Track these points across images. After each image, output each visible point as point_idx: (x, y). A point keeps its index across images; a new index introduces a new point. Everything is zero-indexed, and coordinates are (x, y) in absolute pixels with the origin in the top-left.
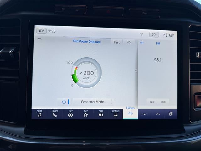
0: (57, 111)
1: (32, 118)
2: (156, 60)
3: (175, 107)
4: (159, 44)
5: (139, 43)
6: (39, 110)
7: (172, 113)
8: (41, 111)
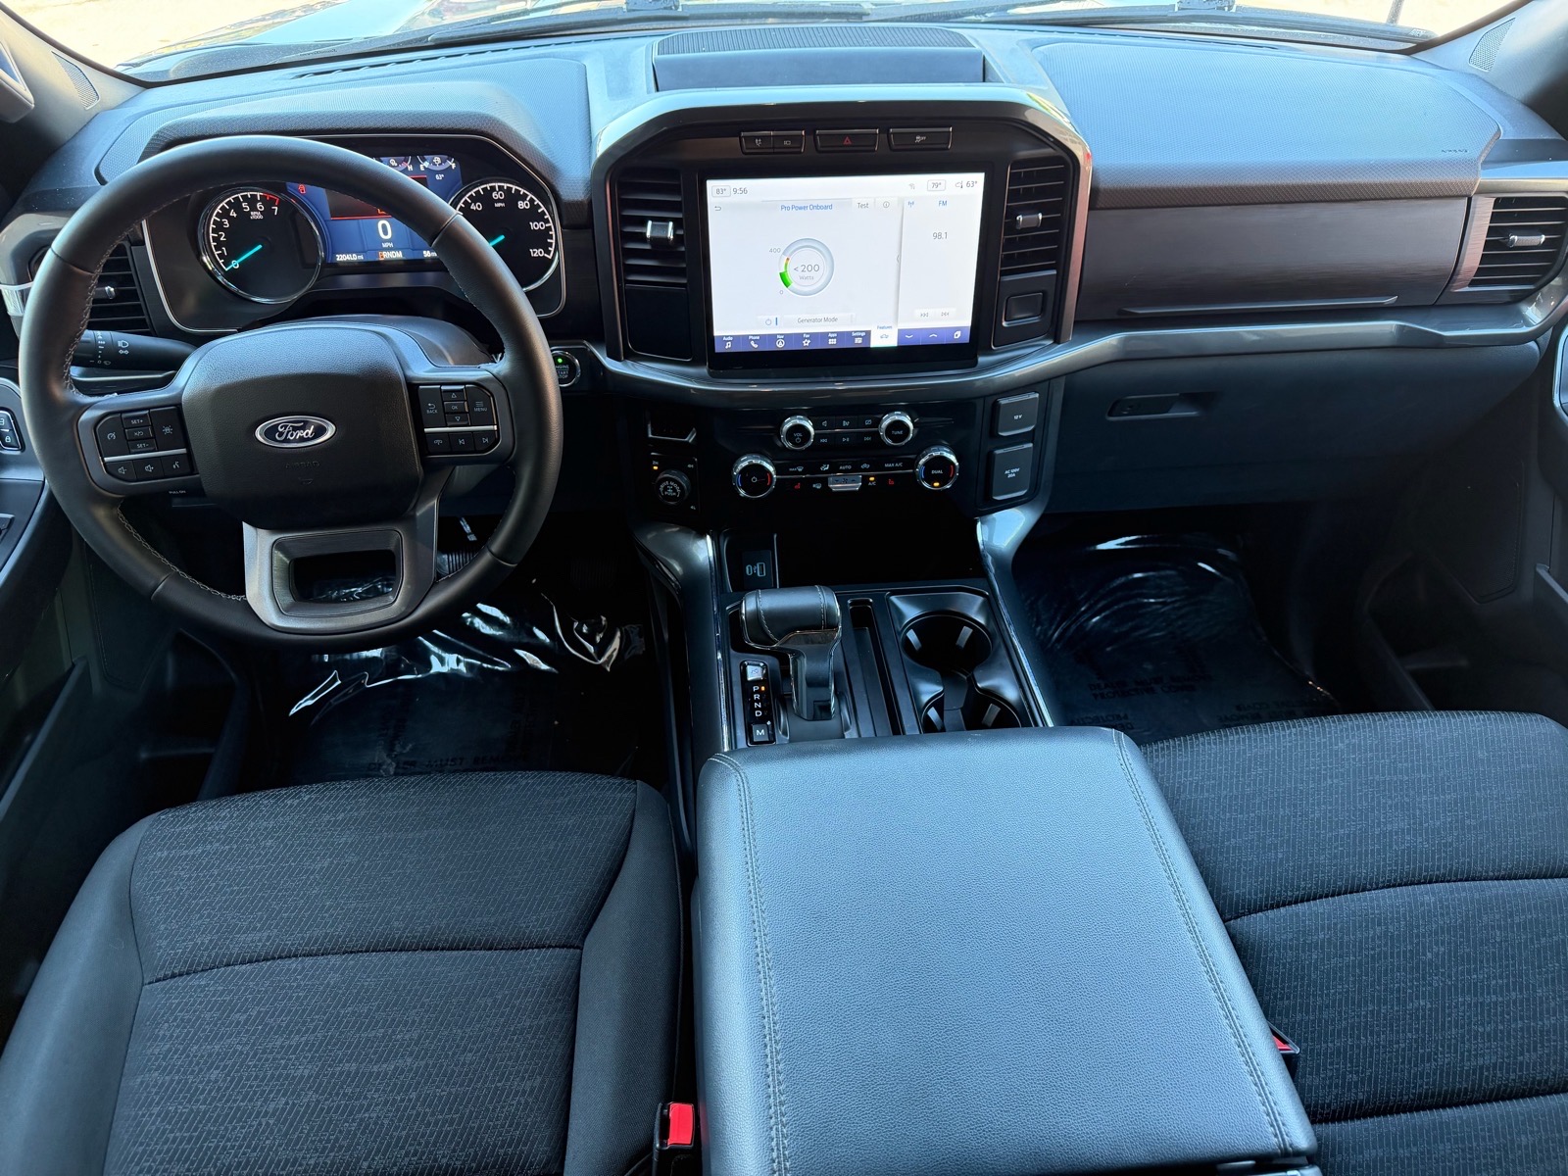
0: (758, 338)
1: (716, 351)
2: (938, 236)
3: (967, 322)
4: (944, 203)
5: (906, 203)
6: (727, 336)
7: (959, 333)
8: (731, 339)
